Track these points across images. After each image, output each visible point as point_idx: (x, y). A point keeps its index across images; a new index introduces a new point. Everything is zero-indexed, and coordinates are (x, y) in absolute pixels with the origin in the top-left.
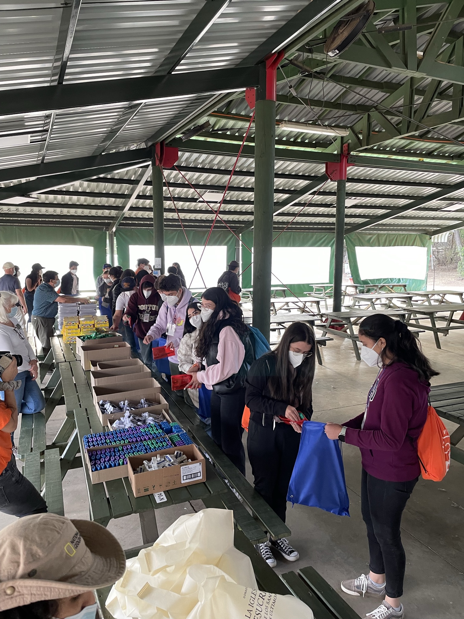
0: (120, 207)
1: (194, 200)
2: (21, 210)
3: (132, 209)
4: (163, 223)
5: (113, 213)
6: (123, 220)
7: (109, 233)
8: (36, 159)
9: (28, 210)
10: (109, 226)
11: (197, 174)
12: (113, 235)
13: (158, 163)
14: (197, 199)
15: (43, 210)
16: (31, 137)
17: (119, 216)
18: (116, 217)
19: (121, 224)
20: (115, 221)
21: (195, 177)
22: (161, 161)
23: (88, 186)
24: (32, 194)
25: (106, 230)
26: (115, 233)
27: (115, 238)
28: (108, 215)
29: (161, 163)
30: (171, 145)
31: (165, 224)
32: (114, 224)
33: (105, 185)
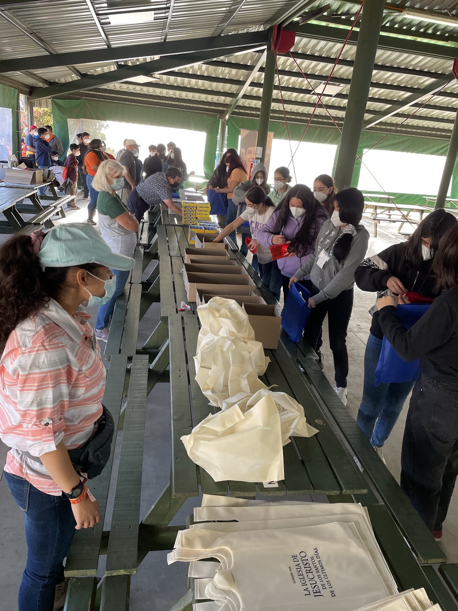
0: (234, 94)
1: (307, 91)
2: (146, 90)
3: (245, 97)
4: (269, 114)
5: (228, 100)
6: (236, 108)
7: (222, 121)
8: (160, 38)
9: (151, 90)
10: (222, 113)
11: (314, 63)
12: (226, 124)
13: (273, 48)
14: (311, 91)
15: (164, 92)
16: (155, 14)
17: (232, 103)
18: (230, 105)
19: (234, 113)
20: (228, 109)
21: (311, 66)
22: (276, 46)
23: (207, 69)
24: (154, 74)
25: (220, 118)
26: (227, 121)
27: (227, 126)
28: (222, 102)
29: (275, 49)
30: (289, 29)
31: (271, 116)
32: (228, 111)
33: (222, 69)
